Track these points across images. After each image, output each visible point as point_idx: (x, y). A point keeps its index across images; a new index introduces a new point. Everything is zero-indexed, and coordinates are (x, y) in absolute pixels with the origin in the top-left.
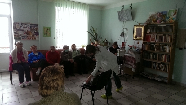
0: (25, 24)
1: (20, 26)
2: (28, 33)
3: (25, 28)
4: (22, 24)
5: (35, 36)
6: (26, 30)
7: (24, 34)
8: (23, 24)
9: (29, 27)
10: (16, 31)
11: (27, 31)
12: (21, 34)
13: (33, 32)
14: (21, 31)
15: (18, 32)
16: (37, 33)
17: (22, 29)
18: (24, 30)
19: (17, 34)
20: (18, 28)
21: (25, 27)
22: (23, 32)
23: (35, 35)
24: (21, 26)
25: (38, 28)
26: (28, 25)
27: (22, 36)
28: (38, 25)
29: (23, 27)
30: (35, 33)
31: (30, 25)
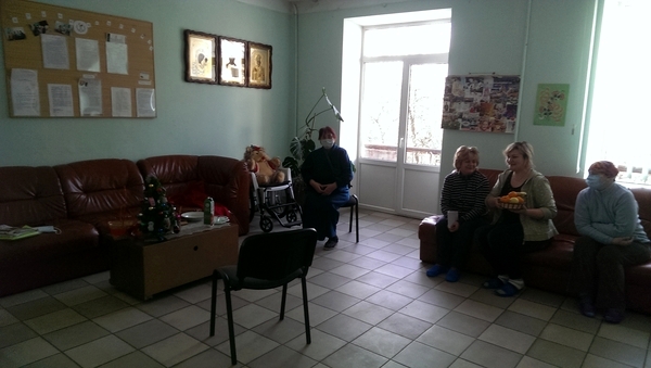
0: (479, 79)
1: (461, 88)
2: (482, 109)
3: (475, 91)
4: (467, 79)
5: (506, 121)
6: (478, 98)
7: (472, 111)
8: (471, 80)
9: (487, 90)
10: (449, 103)
11: (479, 103)
12: (462, 111)
13: (500, 105)
14: (463, 103)
15: (455, 105)
16: (512, 111)
17: (468, 95)
18: (470, 101)
19: (452, 111)
20: (456, 94)
21: (477, 88)
22: (468, 104)
23: (505, 115)
24: (466, 85)
25: (517, 91)
26: (485, 81)
27: (464, 120)
28: (518, 81)
29: (472, 91)
30: (505, 110)
31: (491, 82)
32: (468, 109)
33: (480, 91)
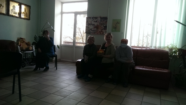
0: (96, 18)
2: (97, 27)
4: (93, 18)
5: (104, 31)
6: (96, 24)
10: (87, 25)
12: (91, 28)
13: (102, 26)
14: (91, 25)
16: (105, 28)
17: (93, 23)
18: (94, 25)
19: (88, 28)
20: (90, 23)
21: (96, 21)
24: (92, 20)
25: (107, 22)
26: (98, 19)
28: (107, 19)
31: (100, 19)
32: (93, 27)
33: (97, 22)
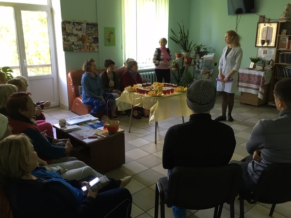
2: (82, 39)
6: (80, 34)
7: (78, 41)
8: (75, 24)
10: (65, 37)
12: (73, 41)
13: (90, 38)
14: (73, 36)
16: (96, 40)
17: (75, 32)
18: (77, 35)
19: (68, 41)
20: (69, 31)
21: (79, 28)
23: (93, 42)
24: (73, 26)
26: (82, 25)
27: (75, 45)
28: (97, 26)
29: (76, 30)
31: (85, 25)
32: (76, 40)
33: (81, 30)
